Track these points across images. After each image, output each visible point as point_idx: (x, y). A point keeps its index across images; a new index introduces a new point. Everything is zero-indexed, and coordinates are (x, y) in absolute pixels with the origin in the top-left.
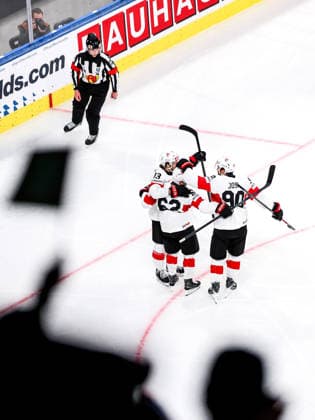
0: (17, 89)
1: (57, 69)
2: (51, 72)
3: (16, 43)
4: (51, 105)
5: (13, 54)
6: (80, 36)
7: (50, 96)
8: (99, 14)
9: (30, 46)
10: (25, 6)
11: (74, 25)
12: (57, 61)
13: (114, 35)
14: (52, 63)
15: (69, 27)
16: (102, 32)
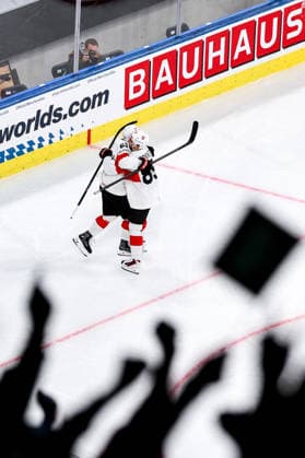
0: (55, 121)
1: (99, 105)
2: (93, 107)
3: (59, 71)
4: (89, 143)
5: (54, 84)
6: (128, 71)
7: (89, 131)
8: (150, 50)
9: (74, 76)
10: (73, 32)
11: (122, 59)
12: (100, 95)
13: (164, 74)
14: (95, 97)
15: (116, 61)
16: (152, 69)
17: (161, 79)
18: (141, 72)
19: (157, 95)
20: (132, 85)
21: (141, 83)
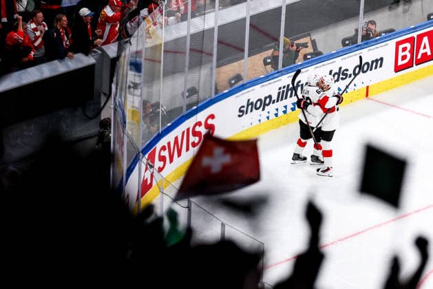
0: (343, 79)
1: (376, 68)
2: (371, 70)
3: (347, 42)
4: (367, 95)
5: (343, 51)
6: (398, 44)
7: (368, 87)
8: (415, 29)
9: (358, 46)
10: (358, 14)
11: (394, 35)
12: (377, 61)
13: (425, 47)
14: (373, 62)
15: (390, 36)
16: (415, 43)
17: (422, 51)
18: (408, 45)
19: (419, 62)
20: (401, 54)
21: (407, 53)
